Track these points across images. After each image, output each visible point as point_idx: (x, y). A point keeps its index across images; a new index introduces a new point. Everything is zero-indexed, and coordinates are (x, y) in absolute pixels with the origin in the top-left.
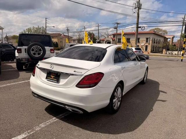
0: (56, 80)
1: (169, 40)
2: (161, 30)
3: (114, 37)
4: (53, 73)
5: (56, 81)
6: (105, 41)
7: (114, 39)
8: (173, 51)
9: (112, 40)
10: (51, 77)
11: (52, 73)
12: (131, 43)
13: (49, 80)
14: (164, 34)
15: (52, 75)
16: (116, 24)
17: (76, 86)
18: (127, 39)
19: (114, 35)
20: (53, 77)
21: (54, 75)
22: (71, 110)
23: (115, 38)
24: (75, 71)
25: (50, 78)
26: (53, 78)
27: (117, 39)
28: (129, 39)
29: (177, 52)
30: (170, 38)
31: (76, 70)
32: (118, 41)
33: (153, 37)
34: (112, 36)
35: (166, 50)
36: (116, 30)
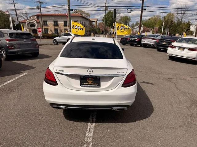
1: (93, 23)
2: (84, 13)
3: (38, 18)
4: (90, 78)
5: (96, 85)
6: (27, 23)
7: (38, 21)
8: (100, 34)
9: (37, 22)
10: (89, 83)
11: (88, 78)
12: (60, 26)
14: (87, 17)
15: (88, 80)
16: (39, 3)
17: (122, 86)
18: (54, 22)
19: (38, 16)
20: (90, 82)
21: (92, 80)
22: (116, 110)
23: (40, 20)
24: (118, 72)
25: (87, 84)
26: (91, 83)
27: (43, 21)
28: (57, 22)
29: (103, 35)
30: (94, 22)
31: (120, 71)
32: (44, 23)
33: (81, 20)
34: (35, 18)
35: (94, 34)
36: (40, 10)
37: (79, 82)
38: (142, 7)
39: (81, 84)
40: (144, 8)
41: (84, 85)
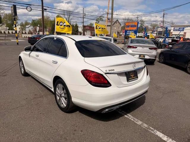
0: (136, 77)
10: (132, 77)
13: (131, 80)
20: (132, 76)
25: (131, 78)
26: (134, 77)
37: (125, 78)
38: (43, 6)
39: (128, 80)
40: (44, 8)
41: (130, 81)
